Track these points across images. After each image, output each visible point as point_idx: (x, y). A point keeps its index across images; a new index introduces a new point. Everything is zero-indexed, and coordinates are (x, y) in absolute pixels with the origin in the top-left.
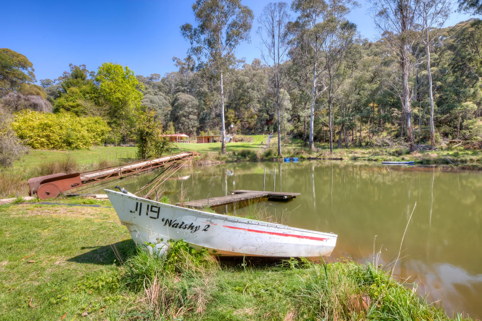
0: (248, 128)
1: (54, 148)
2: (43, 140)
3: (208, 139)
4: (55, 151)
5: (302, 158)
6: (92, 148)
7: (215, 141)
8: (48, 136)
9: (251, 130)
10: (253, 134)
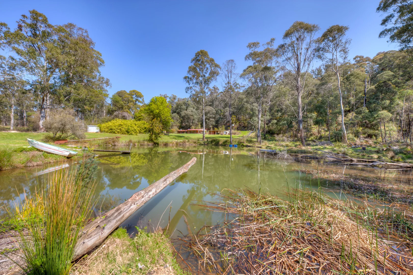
0: (243, 127)
1: (122, 134)
2: (118, 130)
3: (215, 132)
4: (123, 135)
5: (242, 145)
6: (138, 134)
7: (218, 134)
8: (120, 129)
9: (245, 127)
10: (246, 130)
